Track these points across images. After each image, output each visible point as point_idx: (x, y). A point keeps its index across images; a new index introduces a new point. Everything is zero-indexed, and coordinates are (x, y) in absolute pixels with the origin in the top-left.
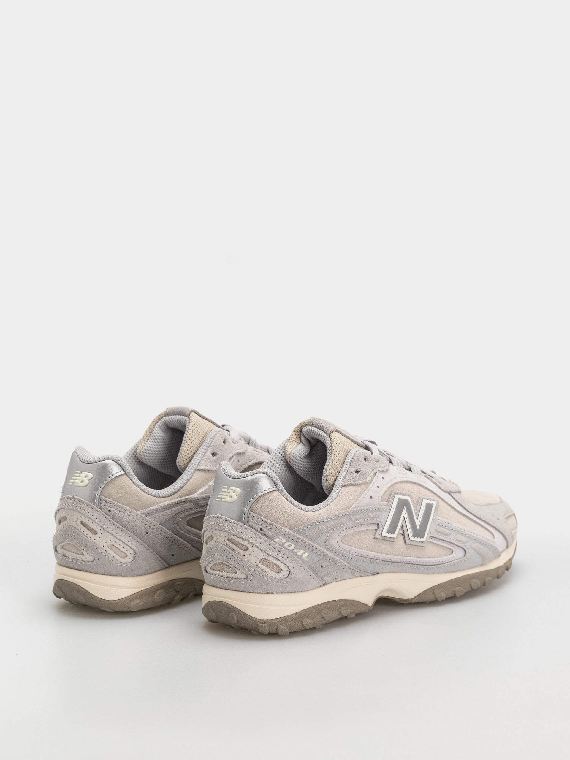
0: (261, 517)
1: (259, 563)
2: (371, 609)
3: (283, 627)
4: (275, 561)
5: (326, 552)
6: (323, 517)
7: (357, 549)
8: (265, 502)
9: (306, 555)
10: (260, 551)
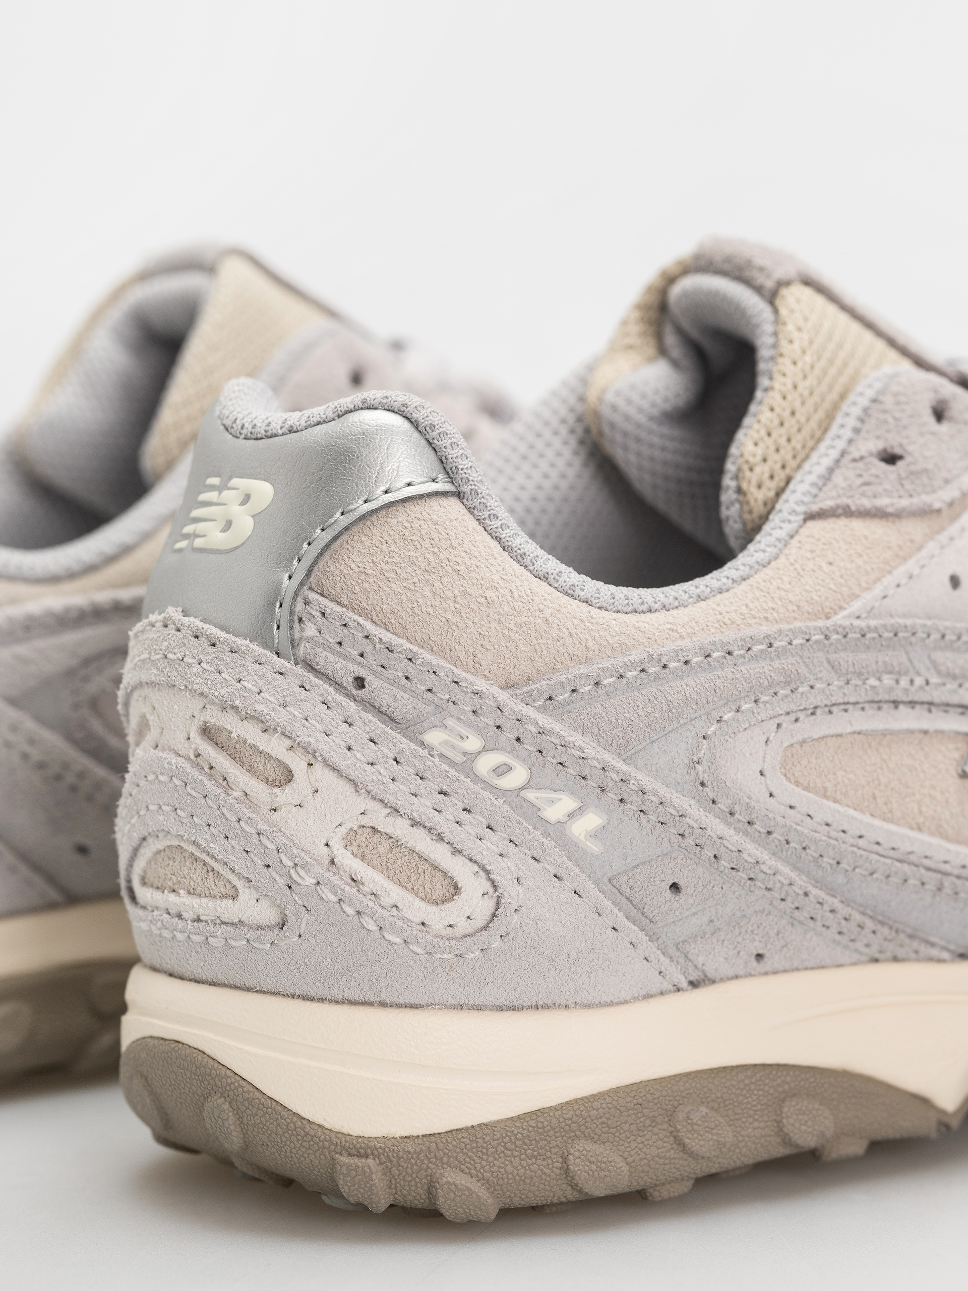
0: (361, 620)
1: (346, 847)
2: (955, 1123)
3: (462, 1180)
4: (421, 842)
5: (697, 813)
6: (687, 640)
7: (867, 819)
8: (384, 547)
9: (591, 821)
10: (349, 789)
